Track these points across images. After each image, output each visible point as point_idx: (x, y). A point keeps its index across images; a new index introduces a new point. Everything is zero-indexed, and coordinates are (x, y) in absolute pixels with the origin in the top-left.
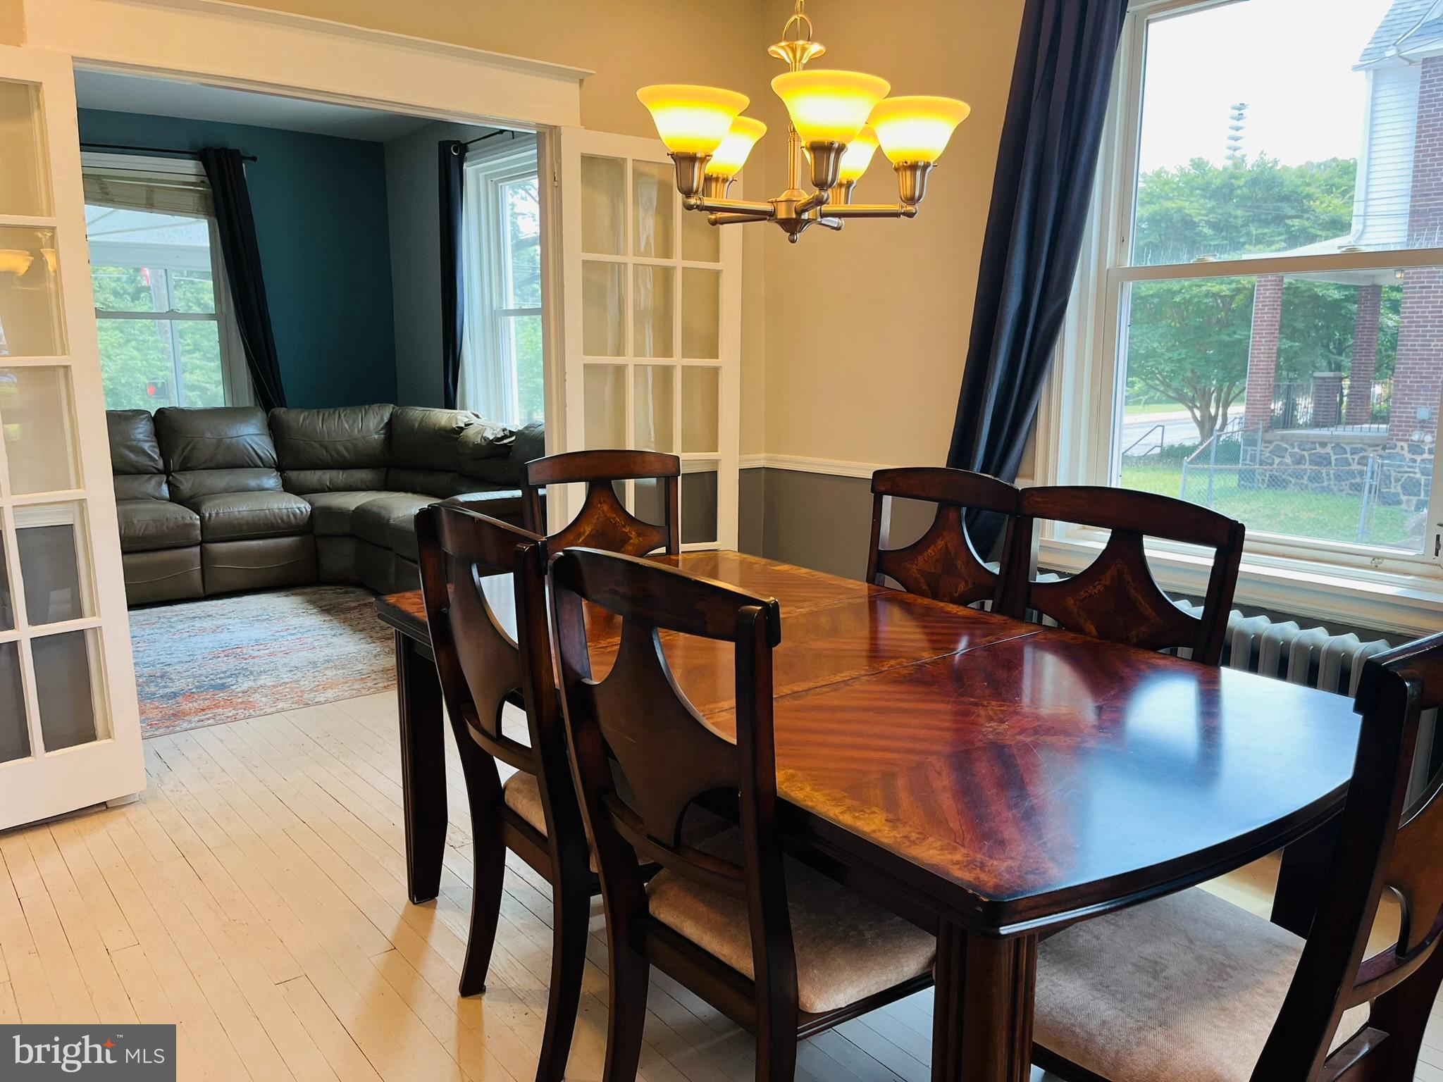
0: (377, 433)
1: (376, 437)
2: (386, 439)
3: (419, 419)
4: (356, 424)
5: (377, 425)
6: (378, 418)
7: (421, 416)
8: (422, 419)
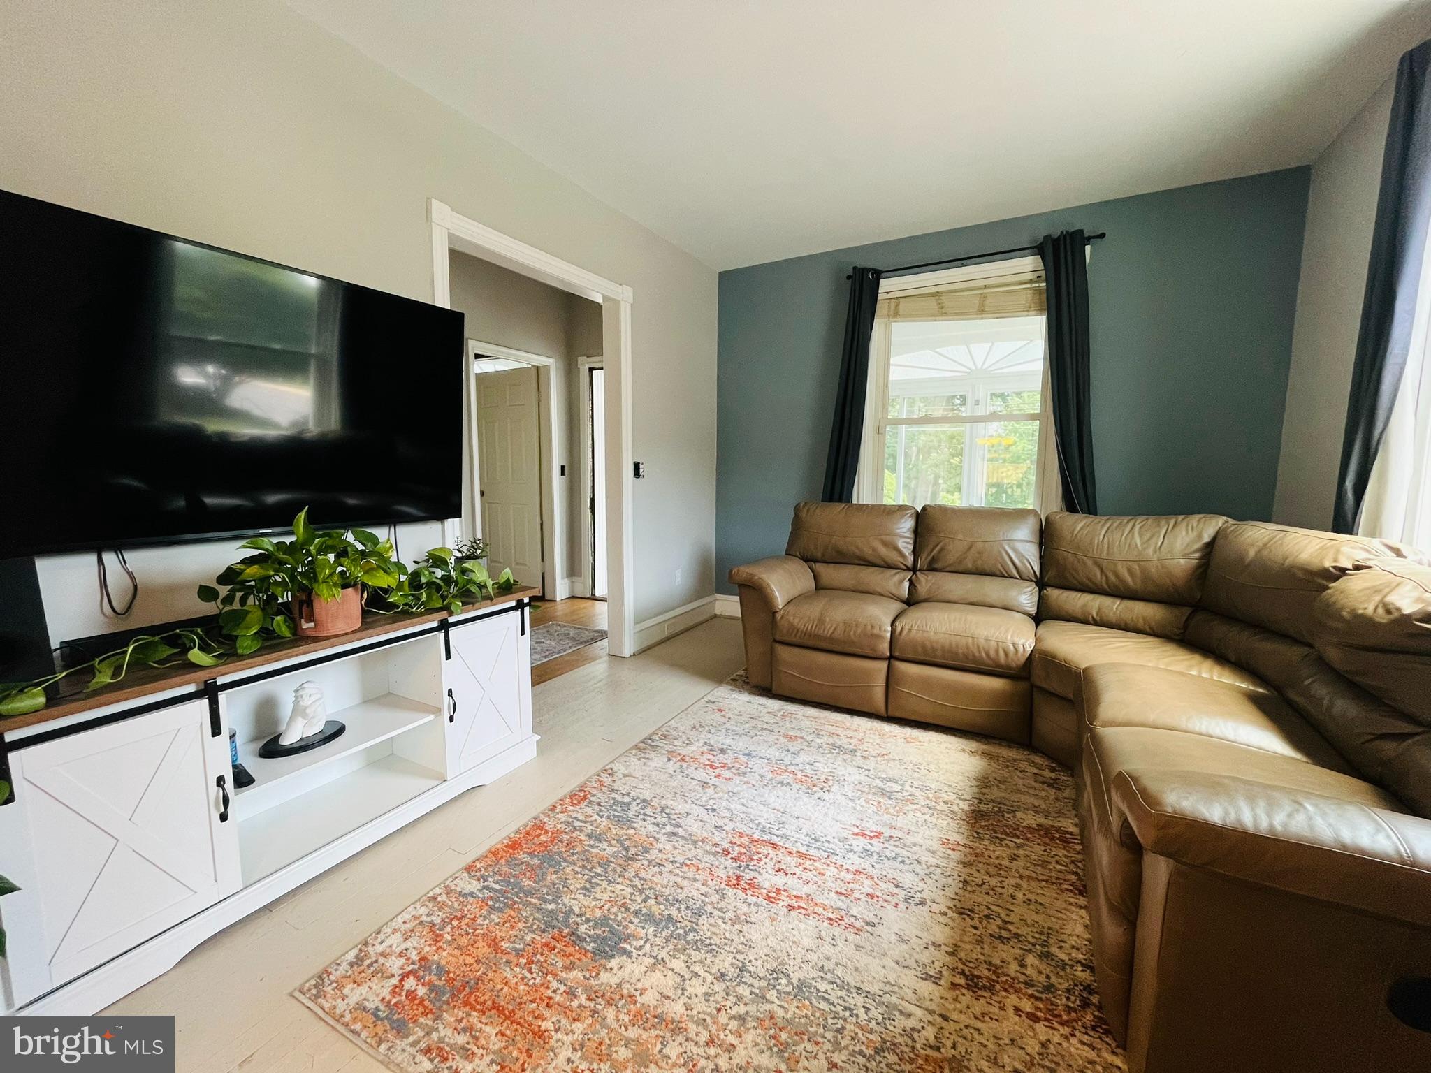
0: (1185, 556)
1: (1182, 561)
2: (1198, 567)
3: (1260, 544)
4: (1154, 540)
5: (1188, 545)
6: (1193, 535)
7: (1266, 539)
8: (1265, 545)
